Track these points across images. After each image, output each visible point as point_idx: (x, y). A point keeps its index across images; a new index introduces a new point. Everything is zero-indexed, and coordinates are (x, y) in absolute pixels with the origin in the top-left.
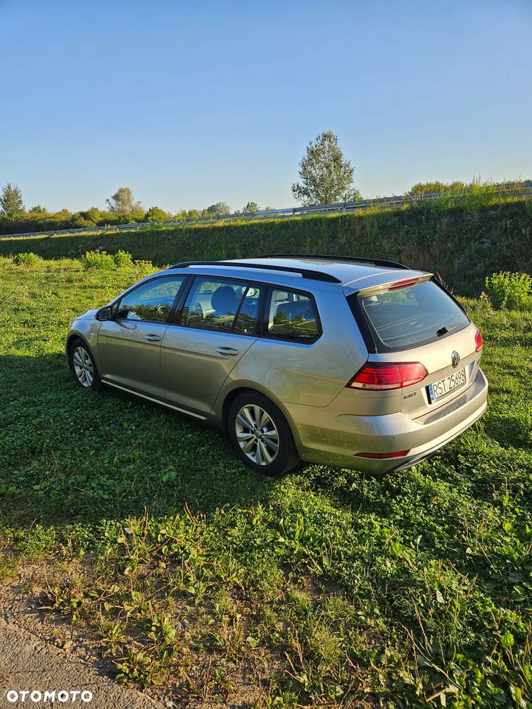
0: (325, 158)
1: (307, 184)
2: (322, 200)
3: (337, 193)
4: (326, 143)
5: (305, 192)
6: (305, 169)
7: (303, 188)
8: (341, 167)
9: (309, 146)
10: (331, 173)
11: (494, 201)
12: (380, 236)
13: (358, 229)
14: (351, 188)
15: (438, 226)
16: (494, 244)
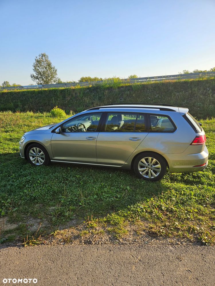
0: (44, 64)
1: (37, 75)
2: (45, 82)
3: (51, 79)
4: (43, 58)
5: (37, 78)
6: (35, 68)
7: (36, 76)
8: (52, 68)
9: (36, 59)
10: (47, 70)
11: (122, 85)
12: (84, 97)
13: (74, 94)
14: (57, 77)
15: (104, 93)
16: (125, 100)
